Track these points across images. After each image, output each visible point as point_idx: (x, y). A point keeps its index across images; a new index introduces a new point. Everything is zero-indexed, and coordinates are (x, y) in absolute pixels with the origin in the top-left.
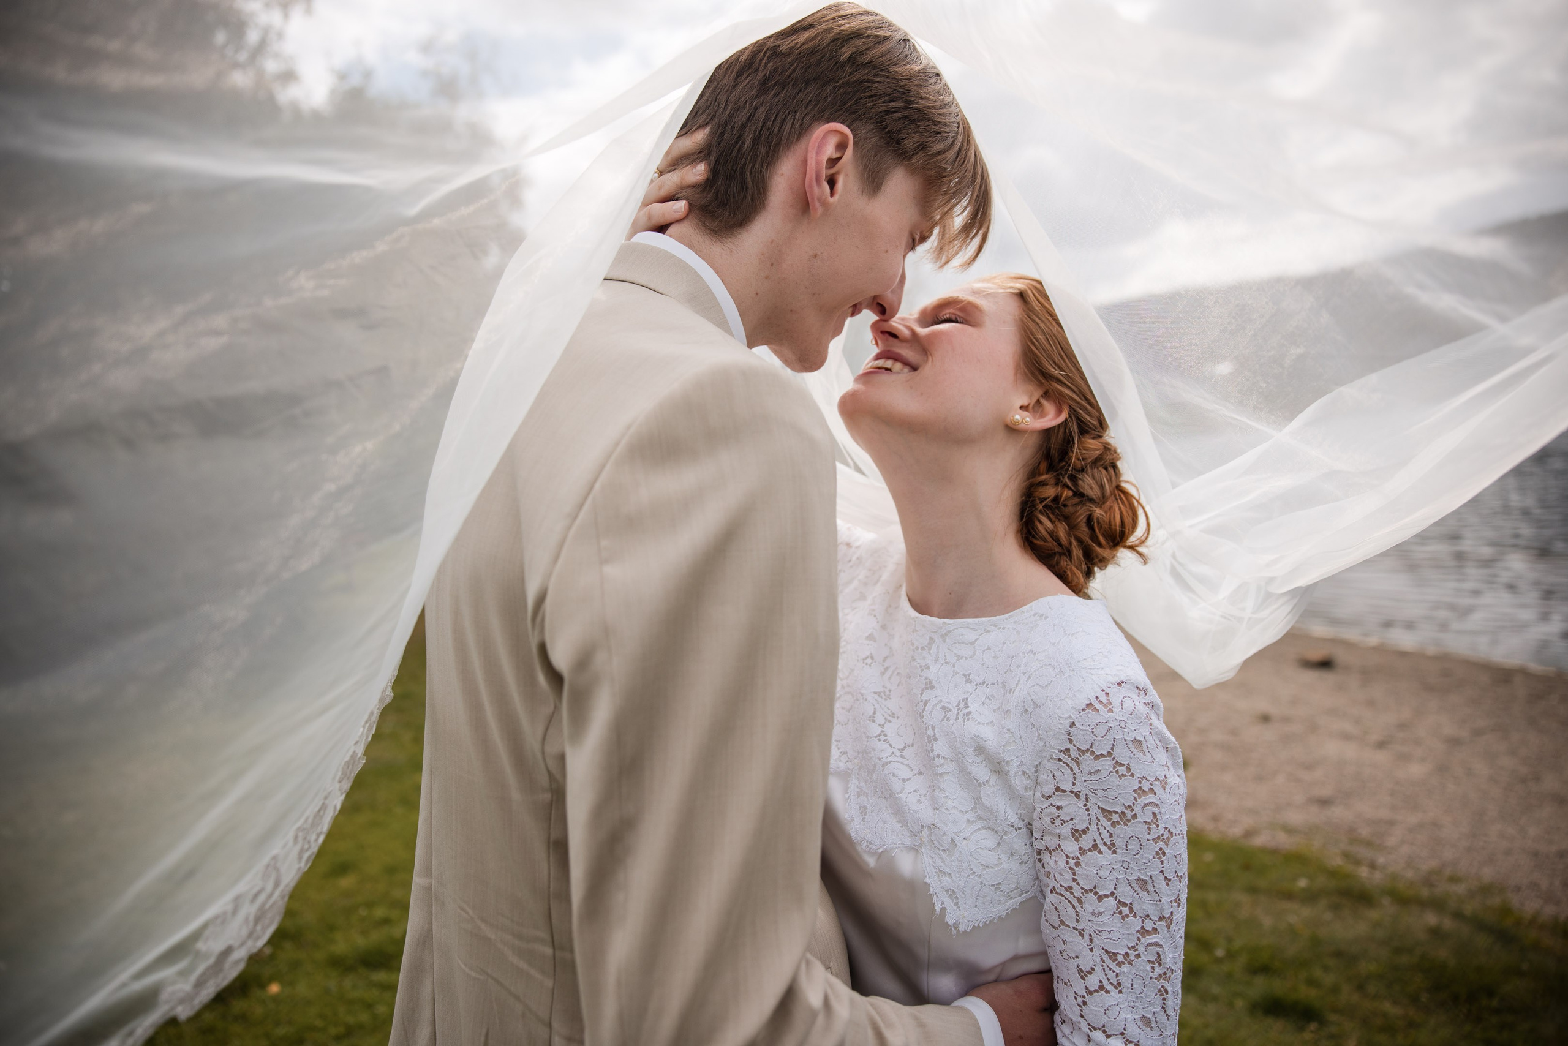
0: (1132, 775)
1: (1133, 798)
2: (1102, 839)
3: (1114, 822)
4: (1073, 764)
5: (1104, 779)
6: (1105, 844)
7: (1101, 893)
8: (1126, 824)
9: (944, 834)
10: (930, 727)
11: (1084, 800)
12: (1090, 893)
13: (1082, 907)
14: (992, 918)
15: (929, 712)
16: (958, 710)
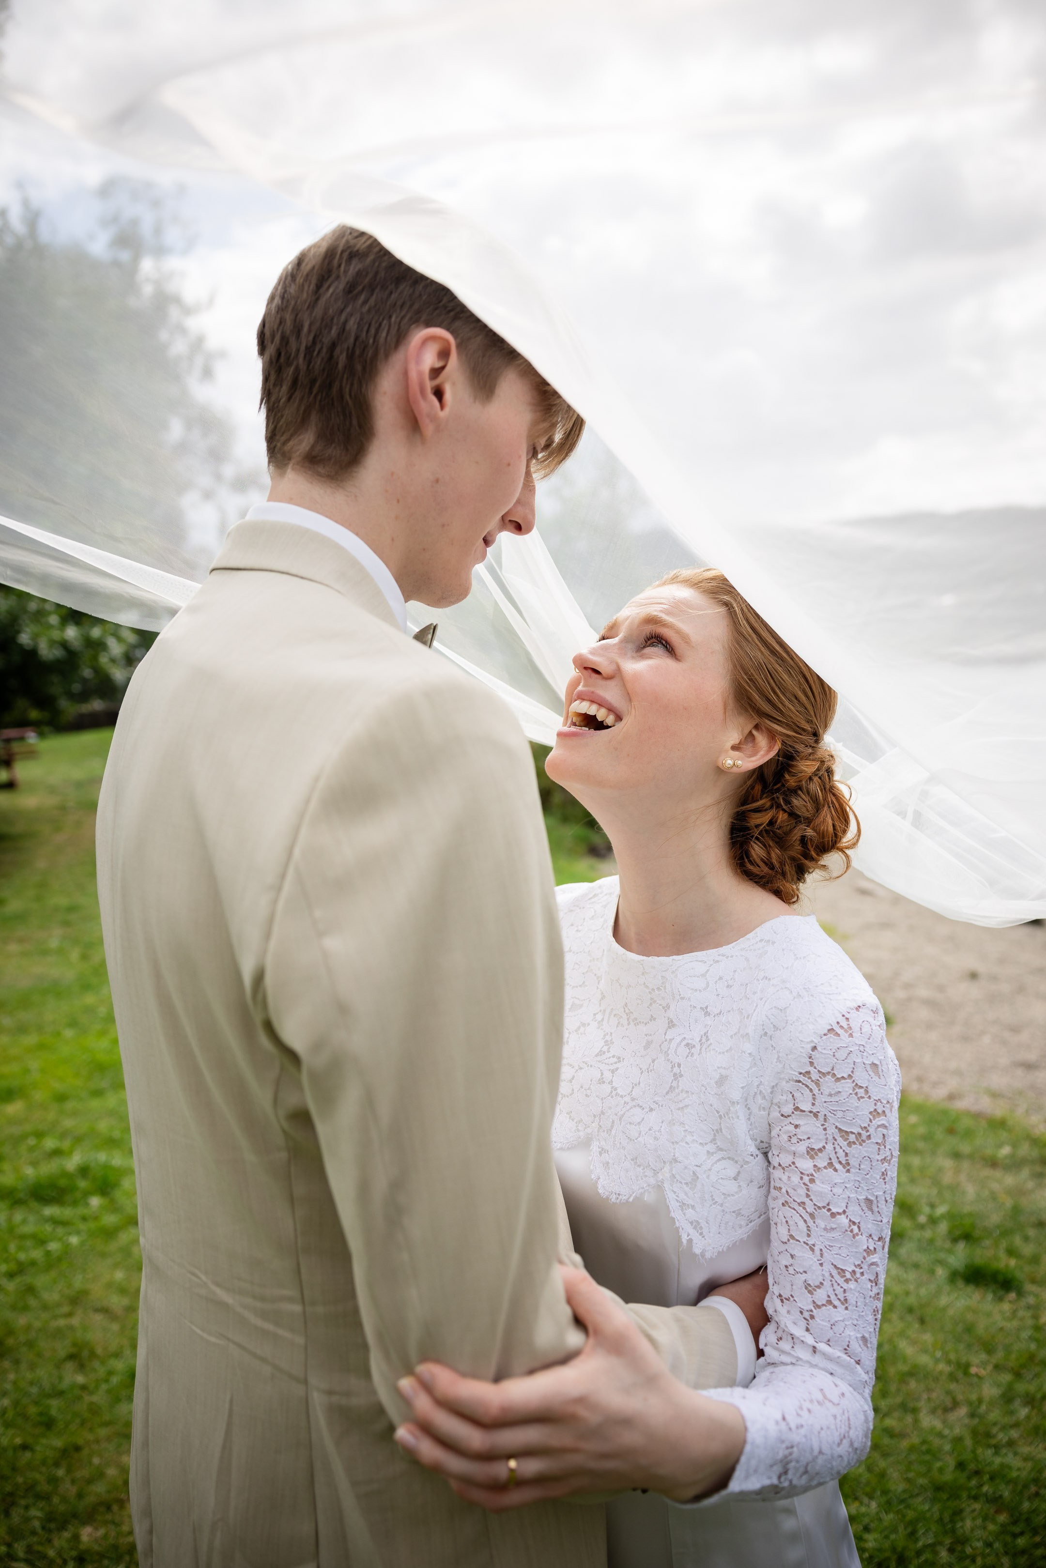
0: (869, 1097)
1: (868, 1119)
2: (838, 1158)
3: (850, 1142)
4: (813, 1086)
5: (844, 1101)
6: (840, 1162)
7: (834, 1210)
8: (861, 1145)
9: (686, 1168)
10: (676, 1065)
11: (823, 1120)
12: (823, 1210)
13: (814, 1222)
14: (734, 1241)
15: (673, 1051)
16: (701, 1044)
